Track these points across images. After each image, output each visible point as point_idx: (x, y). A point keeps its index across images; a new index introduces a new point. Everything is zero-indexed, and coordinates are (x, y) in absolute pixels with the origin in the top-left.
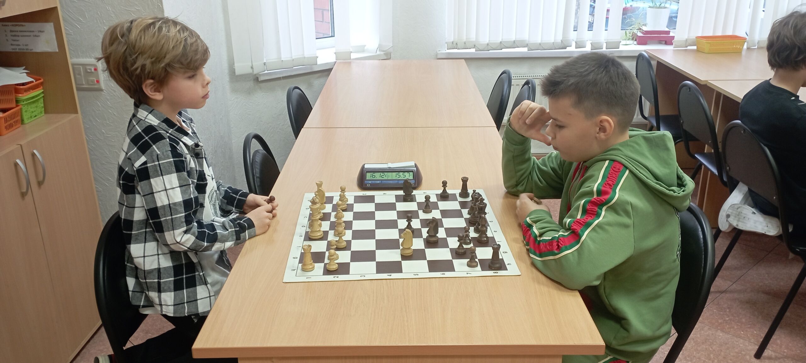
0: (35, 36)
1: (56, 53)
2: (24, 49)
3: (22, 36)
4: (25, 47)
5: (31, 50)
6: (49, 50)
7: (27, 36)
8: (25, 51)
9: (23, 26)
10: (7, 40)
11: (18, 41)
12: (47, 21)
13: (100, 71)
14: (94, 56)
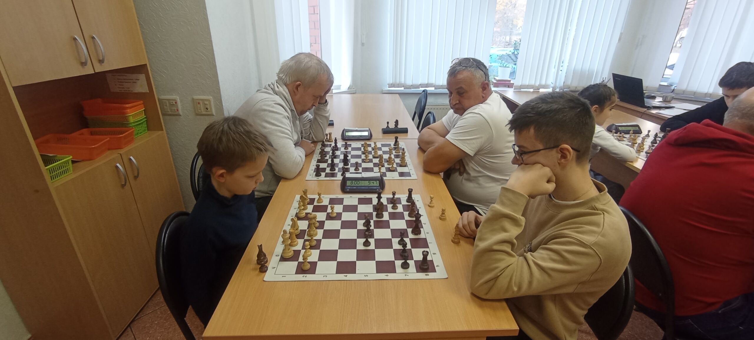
0: (134, 82)
1: (147, 93)
2: (127, 91)
3: (125, 82)
5: (132, 91)
6: (143, 91)
7: (128, 82)
9: (126, 76)
10: (116, 85)
11: (123, 85)
12: (140, 73)
13: (179, 104)
14: (174, 95)
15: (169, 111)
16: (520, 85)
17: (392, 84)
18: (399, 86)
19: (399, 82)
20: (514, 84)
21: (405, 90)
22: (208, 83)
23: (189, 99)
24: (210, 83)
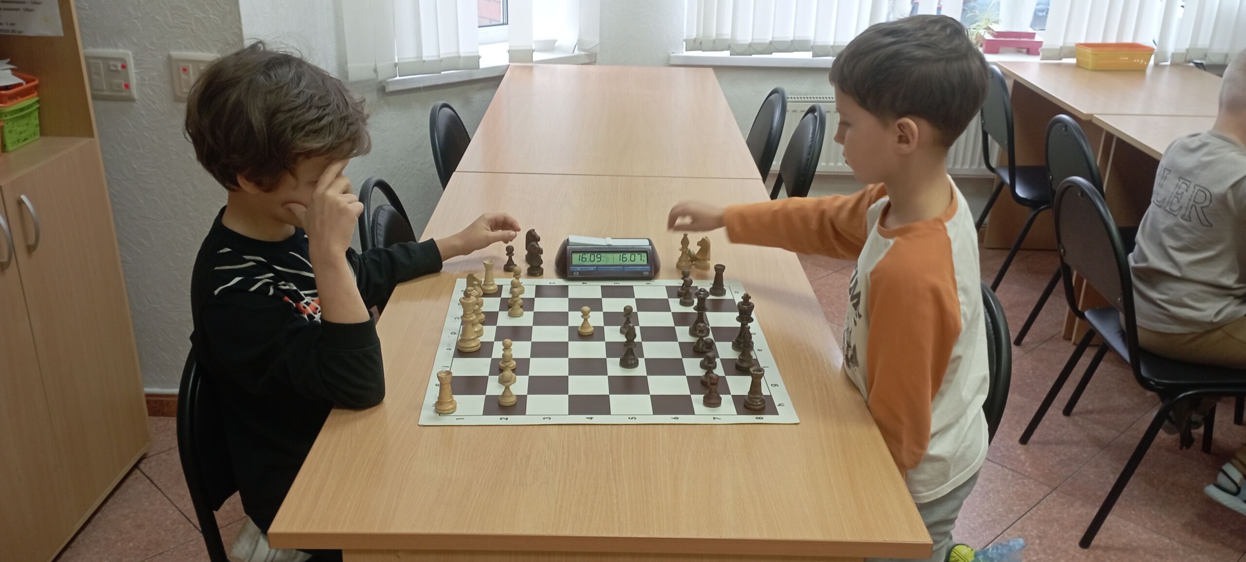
0: (27, 10)
1: (60, 38)
2: (8, 31)
3: (5, 9)
4: (10, 28)
5: (20, 32)
6: (49, 33)
7: (14, 10)
8: (10, 34)
13: (132, 70)
14: (121, 45)
15: (105, 88)
16: (1058, 47)
17: (695, 40)
18: (717, 45)
19: (717, 35)
20: (1044, 44)
21: (731, 56)
22: (210, 18)
23: (160, 57)
24: (215, 17)
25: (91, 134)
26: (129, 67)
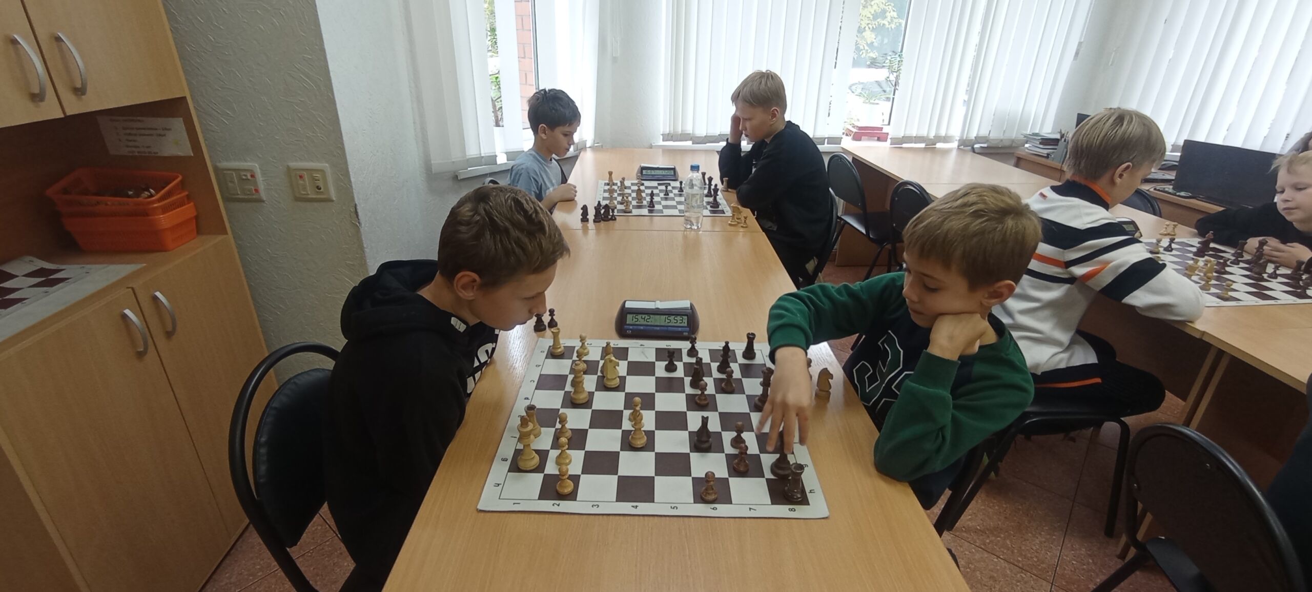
0: (160, 135)
1: (190, 157)
2: (145, 152)
3: (141, 135)
4: (147, 150)
6: (180, 153)
7: (148, 135)
8: (147, 154)
9: (142, 122)
10: (120, 140)
11: (134, 141)
12: (173, 115)
13: (260, 178)
14: (249, 159)
15: (239, 193)
22: (318, 136)
23: (281, 168)
24: (322, 136)
25: (224, 232)
26: (256, 176)
